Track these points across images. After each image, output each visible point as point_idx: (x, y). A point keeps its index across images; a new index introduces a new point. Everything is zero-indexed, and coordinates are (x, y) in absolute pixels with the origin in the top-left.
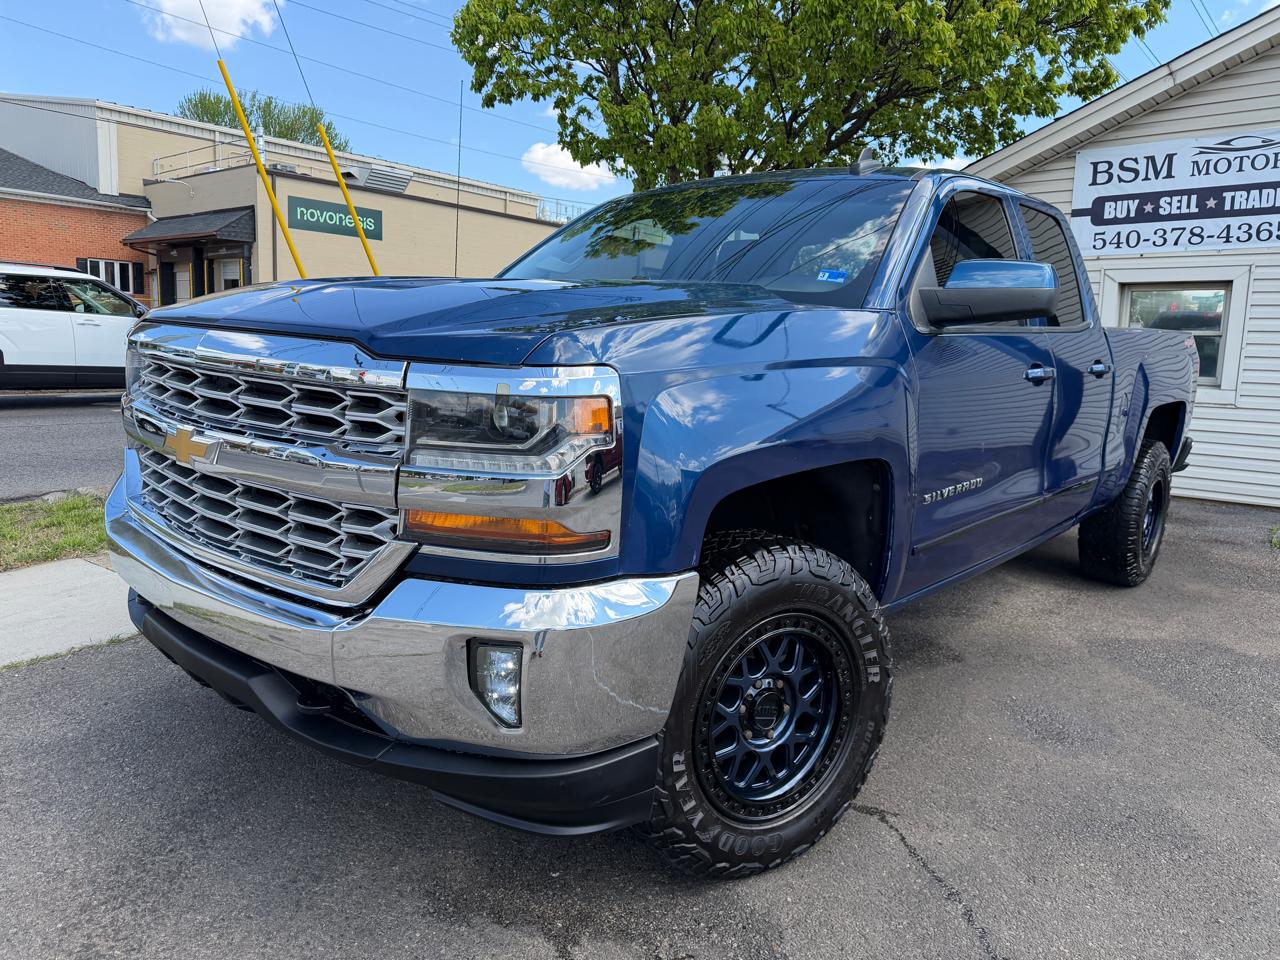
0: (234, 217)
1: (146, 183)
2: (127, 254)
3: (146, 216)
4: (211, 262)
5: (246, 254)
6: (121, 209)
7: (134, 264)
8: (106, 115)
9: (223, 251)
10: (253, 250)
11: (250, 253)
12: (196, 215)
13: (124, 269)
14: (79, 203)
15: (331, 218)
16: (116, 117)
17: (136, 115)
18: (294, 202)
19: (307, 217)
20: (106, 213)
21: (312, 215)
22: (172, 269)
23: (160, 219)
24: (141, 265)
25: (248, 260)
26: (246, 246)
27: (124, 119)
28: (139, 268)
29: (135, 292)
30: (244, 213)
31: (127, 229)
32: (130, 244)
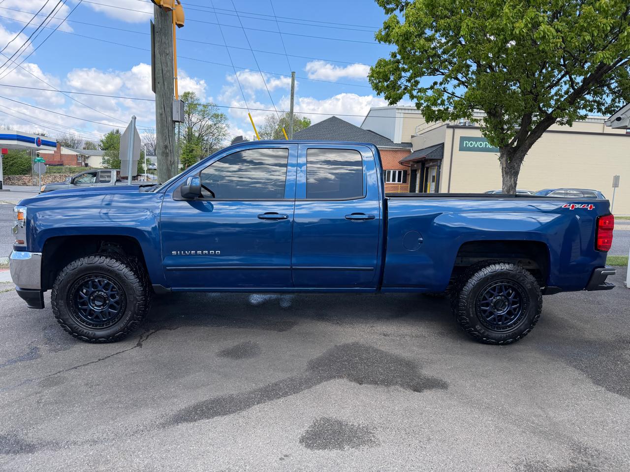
0: (434, 149)
1: (412, 137)
2: (401, 167)
3: (410, 151)
4: (427, 168)
5: (439, 164)
6: (401, 149)
7: (404, 171)
8: (400, 111)
9: (431, 164)
10: (442, 163)
11: (441, 164)
12: (426, 148)
13: (400, 173)
14: (386, 148)
15: (481, 145)
16: (403, 111)
17: (411, 109)
18: (463, 139)
19: (469, 145)
20: (395, 151)
21: (471, 144)
22: (416, 172)
23: (414, 152)
24: (407, 171)
25: (439, 167)
26: (439, 161)
27: (407, 111)
28: (405, 172)
29: (403, 182)
30: (439, 146)
31: (401, 157)
32: (401, 163)
